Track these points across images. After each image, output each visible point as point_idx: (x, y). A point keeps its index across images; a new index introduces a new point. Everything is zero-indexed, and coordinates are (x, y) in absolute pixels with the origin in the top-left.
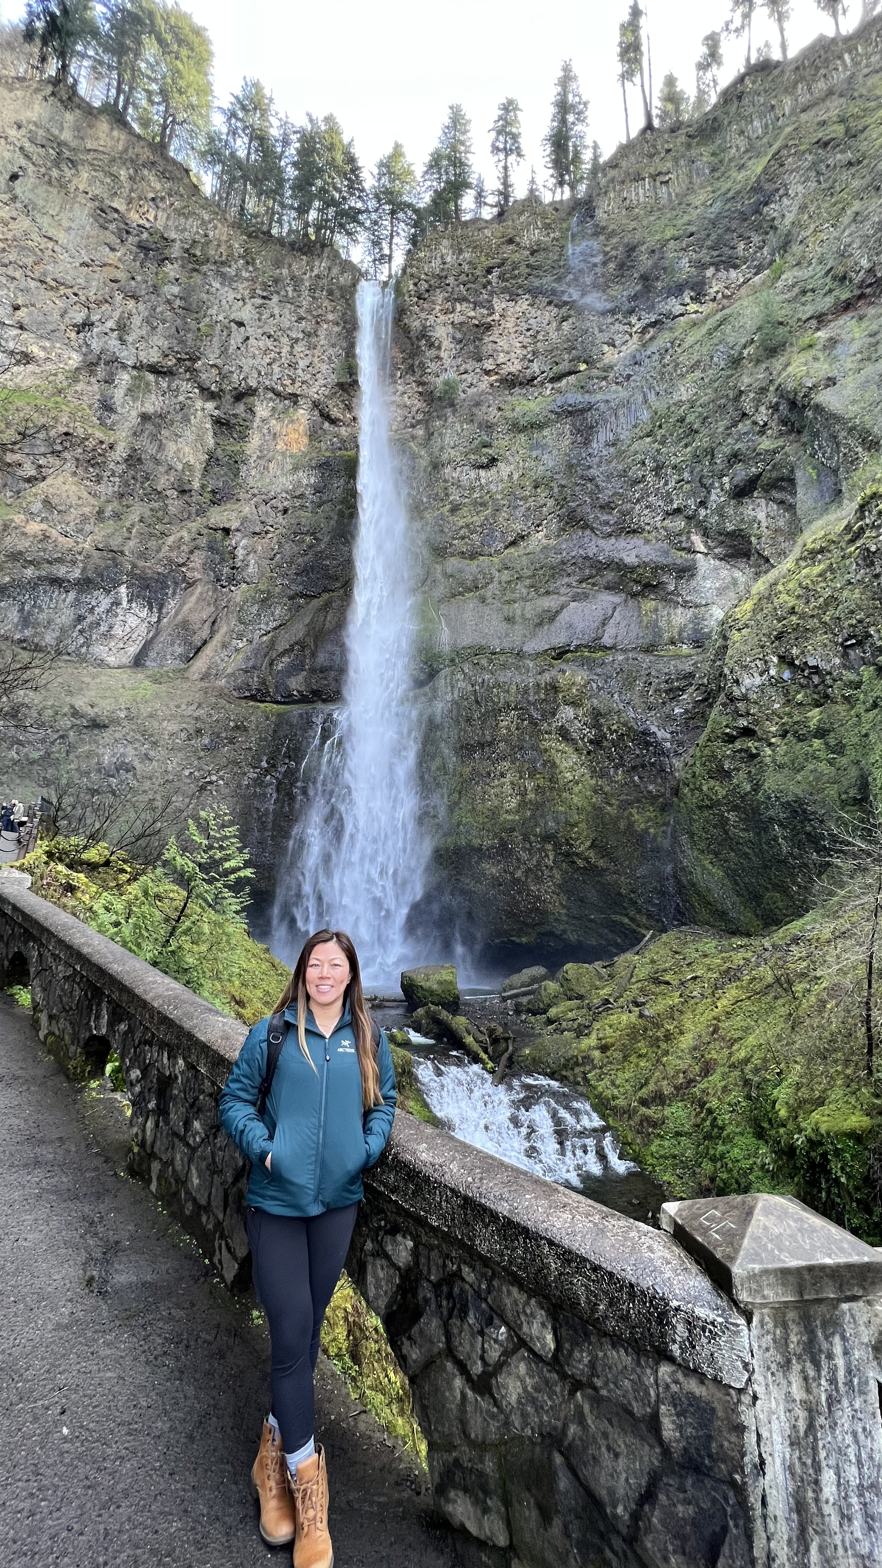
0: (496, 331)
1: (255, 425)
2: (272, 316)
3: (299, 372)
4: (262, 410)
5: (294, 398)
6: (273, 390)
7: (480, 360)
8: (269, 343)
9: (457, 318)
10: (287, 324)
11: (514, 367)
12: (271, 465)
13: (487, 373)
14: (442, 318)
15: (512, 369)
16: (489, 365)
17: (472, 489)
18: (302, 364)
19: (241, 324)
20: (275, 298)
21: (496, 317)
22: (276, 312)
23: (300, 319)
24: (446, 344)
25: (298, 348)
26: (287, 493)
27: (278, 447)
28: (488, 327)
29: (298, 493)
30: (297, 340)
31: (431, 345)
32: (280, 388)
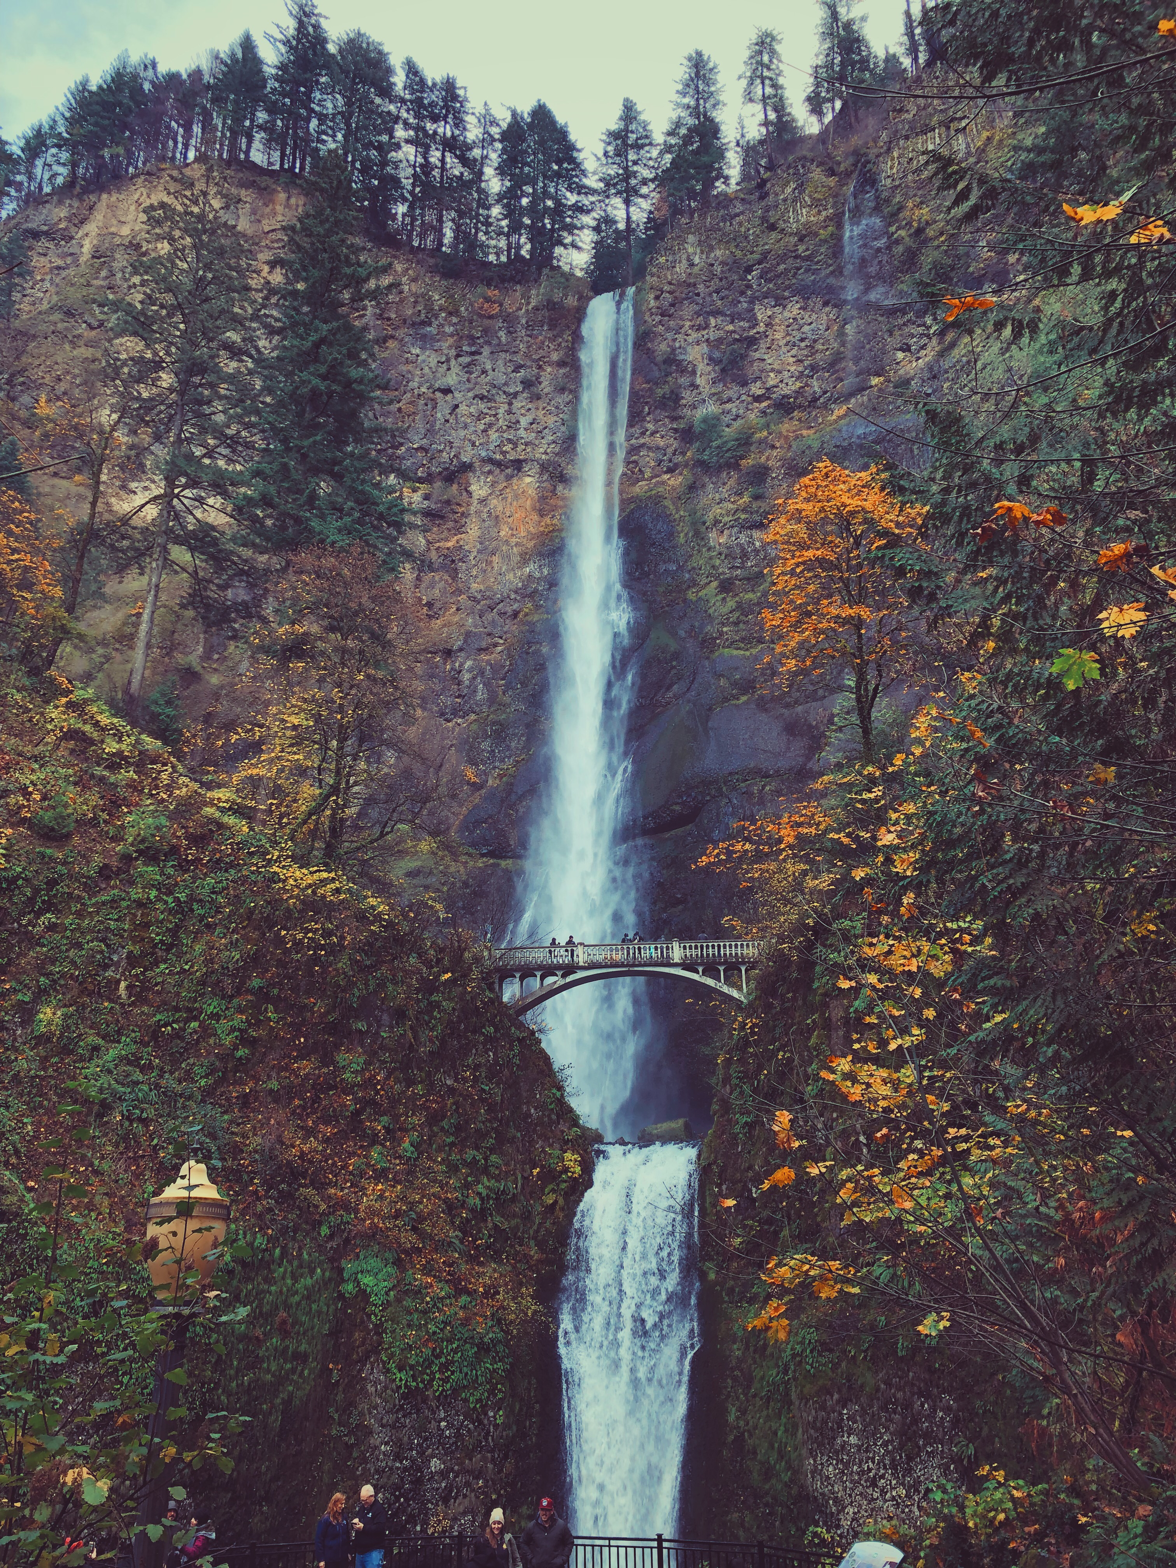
0: (763, 345)
1: (473, 509)
2: (484, 372)
3: (522, 433)
4: (479, 488)
5: (518, 465)
6: (491, 461)
7: (744, 384)
8: (482, 406)
9: (713, 334)
10: (502, 379)
11: (791, 387)
12: (495, 559)
13: (758, 399)
14: (694, 335)
15: (786, 391)
16: (756, 389)
17: (744, 555)
18: (524, 422)
19: (447, 391)
20: (486, 351)
21: (761, 328)
22: (488, 367)
23: (517, 368)
24: (702, 367)
25: (517, 404)
26: (516, 592)
27: (502, 533)
28: (752, 342)
29: (529, 590)
30: (515, 395)
31: (683, 371)
32: (498, 457)
